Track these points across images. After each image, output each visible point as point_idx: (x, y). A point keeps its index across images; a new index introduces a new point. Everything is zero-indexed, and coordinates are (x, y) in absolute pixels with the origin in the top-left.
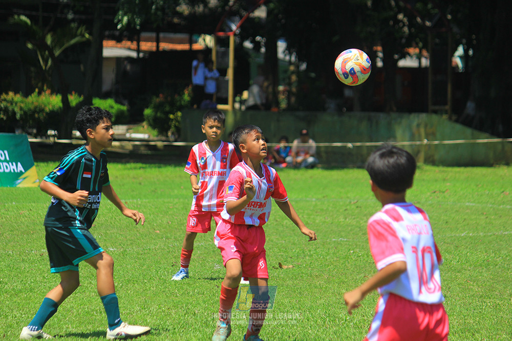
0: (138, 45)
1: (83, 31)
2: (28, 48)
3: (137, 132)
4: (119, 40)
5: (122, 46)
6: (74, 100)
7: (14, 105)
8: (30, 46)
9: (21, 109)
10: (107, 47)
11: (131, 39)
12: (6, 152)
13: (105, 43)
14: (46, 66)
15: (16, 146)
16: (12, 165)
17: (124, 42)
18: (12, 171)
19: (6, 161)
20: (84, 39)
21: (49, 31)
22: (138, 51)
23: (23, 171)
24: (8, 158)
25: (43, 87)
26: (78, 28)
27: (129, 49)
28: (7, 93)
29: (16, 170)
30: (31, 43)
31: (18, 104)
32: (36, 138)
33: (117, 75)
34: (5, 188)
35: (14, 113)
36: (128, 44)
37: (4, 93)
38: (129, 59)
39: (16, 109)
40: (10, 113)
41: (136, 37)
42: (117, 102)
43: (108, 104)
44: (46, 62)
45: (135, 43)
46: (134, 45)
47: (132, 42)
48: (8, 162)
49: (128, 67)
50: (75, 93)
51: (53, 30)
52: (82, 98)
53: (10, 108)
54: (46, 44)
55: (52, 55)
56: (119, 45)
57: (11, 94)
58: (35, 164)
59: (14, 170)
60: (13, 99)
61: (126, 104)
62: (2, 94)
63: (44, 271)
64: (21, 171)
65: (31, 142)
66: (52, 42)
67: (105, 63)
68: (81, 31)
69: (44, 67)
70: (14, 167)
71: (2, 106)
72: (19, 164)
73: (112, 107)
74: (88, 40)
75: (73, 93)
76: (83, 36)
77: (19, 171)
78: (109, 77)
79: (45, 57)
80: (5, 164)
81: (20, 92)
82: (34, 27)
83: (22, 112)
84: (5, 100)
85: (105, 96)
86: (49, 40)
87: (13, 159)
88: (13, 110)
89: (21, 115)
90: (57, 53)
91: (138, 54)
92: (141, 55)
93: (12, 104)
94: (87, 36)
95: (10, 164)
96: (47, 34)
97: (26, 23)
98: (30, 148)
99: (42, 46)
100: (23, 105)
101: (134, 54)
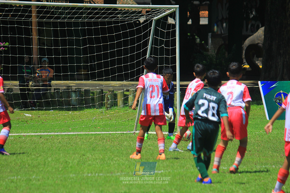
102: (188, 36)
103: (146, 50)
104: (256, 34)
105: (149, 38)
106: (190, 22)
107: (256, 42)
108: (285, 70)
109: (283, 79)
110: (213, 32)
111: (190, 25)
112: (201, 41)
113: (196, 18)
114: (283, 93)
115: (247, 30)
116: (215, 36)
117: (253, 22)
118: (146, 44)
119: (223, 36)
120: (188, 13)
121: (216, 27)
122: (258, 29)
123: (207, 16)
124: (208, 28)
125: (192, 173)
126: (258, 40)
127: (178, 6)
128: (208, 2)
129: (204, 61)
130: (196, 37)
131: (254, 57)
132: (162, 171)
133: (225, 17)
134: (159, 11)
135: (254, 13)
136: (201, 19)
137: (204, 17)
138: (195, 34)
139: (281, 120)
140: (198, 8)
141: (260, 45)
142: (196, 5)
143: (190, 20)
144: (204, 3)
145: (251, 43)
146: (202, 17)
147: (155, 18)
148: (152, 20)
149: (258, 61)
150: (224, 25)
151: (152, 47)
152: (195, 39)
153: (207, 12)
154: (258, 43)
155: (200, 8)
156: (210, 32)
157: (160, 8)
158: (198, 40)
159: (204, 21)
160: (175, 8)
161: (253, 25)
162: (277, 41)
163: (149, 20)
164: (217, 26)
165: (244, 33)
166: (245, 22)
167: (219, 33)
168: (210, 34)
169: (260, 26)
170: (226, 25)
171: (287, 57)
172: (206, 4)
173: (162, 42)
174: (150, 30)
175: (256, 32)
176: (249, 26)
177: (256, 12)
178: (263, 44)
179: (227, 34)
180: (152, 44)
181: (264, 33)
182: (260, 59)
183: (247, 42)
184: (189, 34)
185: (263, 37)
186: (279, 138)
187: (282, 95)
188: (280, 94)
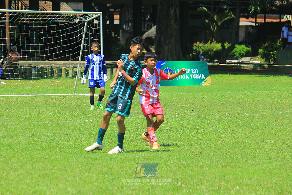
0: (256, 20)
1: (231, 14)
2: (206, 22)
3: (255, 60)
4: (247, 18)
5: (249, 21)
6: (227, 45)
7: (199, 48)
8: (207, 21)
9: (203, 50)
10: (241, 21)
11: (253, 18)
12: (197, 69)
13: (241, 19)
14: (214, 30)
15: (202, 66)
16: (200, 75)
17: (249, 19)
18: (200, 78)
19: (196, 73)
20: (232, 17)
21: (216, 14)
22: (256, 23)
23: (205, 78)
24: (198, 72)
25: (213, 40)
26: (228, 13)
27: (252, 22)
28: (196, 43)
29: (201, 78)
30: (208, 20)
31: (201, 48)
32: (209, 63)
33: (246, 34)
34: (196, 86)
35: (199, 52)
36: (252, 19)
37: (195, 43)
38: (251, 26)
39: (200, 50)
40: (198, 52)
41: (255, 16)
42: (246, 46)
43: (242, 48)
44: (214, 28)
45: (254, 19)
46: (254, 20)
47: (253, 19)
48: (198, 74)
49: (251, 30)
50: (227, 43)
51: (217, 14)
52: (230, 45)
53: (198, 50)
54: (214, 20)
55: (217, 25)
56: (247, 20)
57: (198, 43)
58: (210, 75)
59: (200, 77)
60: (199, 45)
61: (250, 47)
62: (194, 43)
63: (216, 124)
64: (203, 78)
65: (208, 65)
66: (217, 19)
67: (240, 28)
68: (230, 14)
69: (213, 31)
70: (201, 76)
71: (194, 48)
72: (203, 75)
73: (244, 49)
74: (233, 18)
75: (226, 42)
76: (231, 16)
77: (202, 78)
78: (242, 35)
79: (214, 26)
80: (196, 75)
81: (202, 42)
82: (209, 12)
83: (203, 51)
84: (195, 46)
85: (241, 44)
86: (215, 18)
87: (200, 73)
88: (199, 50)
89: (202, 52)
90: (219, 24)
91: (256, 24)
92: (257, 25)
93: (198, 48)
94: (233, 16)
95: (199, 75)
96: (215, 15)
97: (205, 10)
98: (207, 68)
99: (213, 21)
100: (203, 48)
101: (254, 24)
102: (107, 31)
103: (81, 41)
104: (150, 31)
105: (83, 33)
106: (108, 23)
107: (151, 36)
108: (169, 54)
109: (168, 60)
110: (123, 29)
111: (108, 24)
112: (115, 35)
113: (112, 20)
114: (169, 69)
115: (144, 28)
116: (124, 31)
117: (149, 23)
118: (81, 37)
119: (129, 31)
120: (107, 16)
121: (124, 26)
122: (151, 27)
123: (119, 19)
124: (119, 26)
125: (112, 121)
126: (152, 34)
127: (102, 12)
128: (119, 10)
129: (118, 48)
130: (112, 32)
131: (149, 45)
132: (93, 120)
133: (130, 20)
134: (90, 16)
135: (149, 17)
136: (115, 21)
137: (117, 19)
138: (111, 30)
139: (167, 86)
140: (113, 14)
141: (153, 37)
142: (112, 12)
143: (108, 21)
144: (117, 10)
145: (147, 36)
146: (115, 19)
147: (87, 20)
148: (85, 22)
149: (152, 48)
150: (130, 24)
151: (85, 39)
152: (111, 34)
153: (119, 16)
154: (152, 36)
155: (114, 14)
156: (121, 29)
157: (90, 14)
158: (113, 35)
159: (117, 22)
160: (100, 13)
161: (148, 25)
162: (164, 35)
163: (83, 21)
164: (126, 25)
165: (143, 30)
166: (143, 23)
167: (127, 29)
168: (121, 30)
169: (153, 25)
170: (131, 24)
171: (171, 45)
172: (118, 11)
173: (91, 36)
174: (84, 28)
175: (150, 30)
176: (146, 25)
177: (150, 16)
178: (155, 37)
179: (132, 31)
180: (85, 37)
181: (155, 30)
182: (153, 46)
183: (145, 36)
184: (107, 30)
185: (155, 33)
186: (167, 98)
187: (168, 70)
188: (166, 70)
